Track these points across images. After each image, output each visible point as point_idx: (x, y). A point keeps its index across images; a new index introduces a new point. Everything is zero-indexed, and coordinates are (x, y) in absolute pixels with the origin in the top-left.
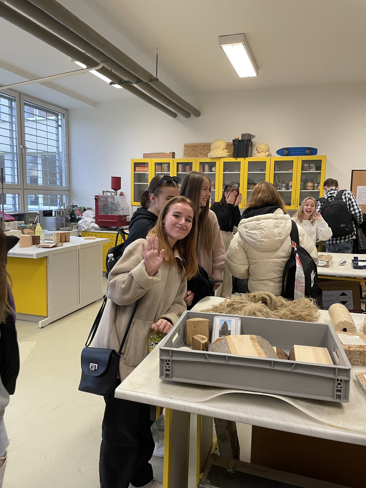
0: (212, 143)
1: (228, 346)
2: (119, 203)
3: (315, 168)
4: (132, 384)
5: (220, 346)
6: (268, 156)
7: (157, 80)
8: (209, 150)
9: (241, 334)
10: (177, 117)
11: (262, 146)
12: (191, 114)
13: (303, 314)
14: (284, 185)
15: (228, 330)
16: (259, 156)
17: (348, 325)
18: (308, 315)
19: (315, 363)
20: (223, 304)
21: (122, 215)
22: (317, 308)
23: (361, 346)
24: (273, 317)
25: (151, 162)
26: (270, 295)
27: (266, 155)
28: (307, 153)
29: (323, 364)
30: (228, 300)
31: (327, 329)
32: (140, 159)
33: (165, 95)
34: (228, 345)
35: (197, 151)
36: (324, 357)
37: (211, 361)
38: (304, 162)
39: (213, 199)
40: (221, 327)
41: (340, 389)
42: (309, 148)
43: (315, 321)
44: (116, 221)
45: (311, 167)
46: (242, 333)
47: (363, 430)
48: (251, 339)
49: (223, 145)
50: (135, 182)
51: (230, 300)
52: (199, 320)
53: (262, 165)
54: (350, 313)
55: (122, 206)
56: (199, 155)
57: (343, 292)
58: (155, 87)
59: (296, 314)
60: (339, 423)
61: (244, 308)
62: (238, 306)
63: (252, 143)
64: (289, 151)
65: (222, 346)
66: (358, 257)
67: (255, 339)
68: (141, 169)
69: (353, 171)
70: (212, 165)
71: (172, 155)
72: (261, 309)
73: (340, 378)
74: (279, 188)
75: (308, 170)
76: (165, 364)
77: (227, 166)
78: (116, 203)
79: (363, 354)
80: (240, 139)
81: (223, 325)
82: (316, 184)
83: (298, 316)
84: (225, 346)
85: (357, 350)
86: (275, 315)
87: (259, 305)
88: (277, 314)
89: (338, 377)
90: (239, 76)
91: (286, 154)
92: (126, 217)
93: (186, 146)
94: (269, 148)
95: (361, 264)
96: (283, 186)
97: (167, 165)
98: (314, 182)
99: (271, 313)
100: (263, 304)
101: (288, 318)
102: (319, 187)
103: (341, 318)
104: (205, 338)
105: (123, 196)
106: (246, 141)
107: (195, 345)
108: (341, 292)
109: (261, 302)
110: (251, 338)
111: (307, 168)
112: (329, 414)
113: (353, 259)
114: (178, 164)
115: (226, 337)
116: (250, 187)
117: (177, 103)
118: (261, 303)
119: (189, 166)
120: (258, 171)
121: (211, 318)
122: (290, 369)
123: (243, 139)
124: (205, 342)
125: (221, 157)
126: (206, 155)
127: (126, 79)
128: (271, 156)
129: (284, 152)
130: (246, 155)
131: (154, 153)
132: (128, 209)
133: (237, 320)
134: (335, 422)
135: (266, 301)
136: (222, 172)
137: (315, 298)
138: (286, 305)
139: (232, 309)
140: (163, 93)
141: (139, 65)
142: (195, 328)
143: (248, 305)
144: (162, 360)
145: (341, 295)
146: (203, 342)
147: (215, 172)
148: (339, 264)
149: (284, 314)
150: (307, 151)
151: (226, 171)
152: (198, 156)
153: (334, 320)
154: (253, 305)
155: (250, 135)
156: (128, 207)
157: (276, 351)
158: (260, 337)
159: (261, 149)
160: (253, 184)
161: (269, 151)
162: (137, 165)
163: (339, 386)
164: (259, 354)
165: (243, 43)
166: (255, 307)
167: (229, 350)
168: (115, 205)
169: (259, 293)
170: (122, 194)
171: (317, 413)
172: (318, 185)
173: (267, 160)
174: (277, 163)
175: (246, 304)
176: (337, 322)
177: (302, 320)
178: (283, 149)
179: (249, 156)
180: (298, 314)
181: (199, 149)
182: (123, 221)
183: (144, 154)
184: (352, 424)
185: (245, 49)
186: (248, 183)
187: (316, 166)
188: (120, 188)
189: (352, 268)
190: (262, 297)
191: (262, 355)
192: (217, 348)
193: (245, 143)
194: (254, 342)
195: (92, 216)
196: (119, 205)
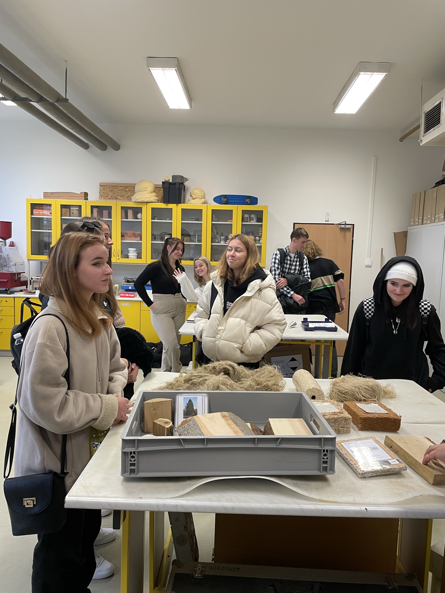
0: (136, 184)
1: (198, 428)
2: (9, 256)
3: (256, 219)
4: (86, 488)
5: (189, 429)
6: (205, 203)
7: (66, 100)
8: (133, 192)
9: (209, 413)
10: (88, 149)
11: (197, 191)
12: (108, 146)
13: (270, 384)
14: (223, 237)
15: (194, 409)
16: (194, 203)
17: (317, 391)
18: (274, 385)
19: (294, 435)
20: (179, 379)
21: (15, 272)
22: (282, 377)
23: (334, 412)
24: (239, 389)
25: (56, 204)
26: (232, 365)
27: (202, 202)
28: (247, 202)
29: (303, 435)
30: (184, 375)
31: (300, 398)
32: (40, 199)
33: (76, 120)
34: (199, 426)
35: (116, 193)
36: (302, 429)
37: (187, 446)
38: (244, 212)
39: (139, 252)
40: (185, 407)
41: (327, 460)
42: (249, 197)
43: (281, 390)
44: (6, 280)
45: (252, 218)
46: (210, 411)
47: (353, 501)
48: (222, 417)
49: (151, 188)
50: (32, 229)
51: (186, 374)
52: (159, 401)
53: (197, 214)
54: (315, 379)
55: (14, 259)
56: (119, 197)
57: (293, 358)
58: (63, 109)
59: (263, 384)
60: (329, 497)
61: (207, 382)
62: (199, 381)
63: (185, 186)
64: (227, 199)
65: (192, 428)
66: (307, 318)
67: (228, 417)
68: (40, 213)
69: (294, 224)
70: (137, 211)
71: (84, 196)
72: (224, 382)
73: (326, 448)
74: (218, 241)
75: (248, 221)
76: (129, 457)
77: (156, 213)
78: (5, 256)
79: (338, 421)
80: (171, 181)
81: (187, 404)
82: (257, 237)
83: (264, 386)
84: (195, 429)
85: (332, 418)
86: (240, 388)
87: (222, 377)
88: (242, 386)
89: (323, 448)
90: (169, 107)
91: (224, 201)
92: (20, 275)
93: (102, 186)
94: (205, 194)
95: (312, 325)
96: (222, 239)
97: (78, 209)
98: (256, 236)
99: (236, 385)
100: (227, 376)
101: (254, 389)
102: (261, 241)
103: (309, 385)
104: (169, 422)
105: (14, 246)
106: (179, 184)
107: (158, 430)
108: (291, 357)
109: (223, 373)
110: (222, 415)
111: (248, 219)
112: (317, 489)
113: (303, 321)
114: (92, 207)
115: (194, 417)
116: (185, 239)
117: (91, 131)
118: (223, 375)
119: (107, 211)
120: (193, 221)
121: (173, 397)
122: (275, 445)
123: (175, 182)
124: (170, 427)
125: (149, 201)
126: (129, 199)
127: (23, 95)
128: (207, 203)
129: (222, 200)
130: (178, 200)
131: (59, 193)
132: (23, 264)
133: (203, 397)
134: (325, 497)
135: (229, 372)
136: (150, 220)
137: (279, 365)
138: (249, 375)
139: (191, 384)
140: (73, 117)
141: (43, 80)
142: (155, 410)
143: (209, 379)
144: (124, 454)
145: (291, 361)
146: (168, 426)
147: (142, 219)
148: (290, 326)
149: (250, 385)
150: (247, 200)
151: (155, 218)
152: (119, 199)
153: (301, 388)
154: (216, 378)
155: (182, 177)
156: (23, 261)
157: (250, 428)
158: (231, 413)
159: (195, 194)
160: (187, 236)
161: (205, 198)
162: (34, 206)
163: (325, 457)
164: (235, 432)
165: (176, 69)
166: (218, 380)
167: (201, 432)
168: (4, 259)
169: (219, 364)
170: (12, 245)
171: (306, 490)
172: (260, 239)
173: (203, 207)
174: (214, 212)
175: (206, 378)
176: (305, 389)
177: (269, 390)
178: (220, 196)
179: (182, 202)
180: (264, 384)
181: (119, 190)
182: (16, 281)
183: (44, 192)
184: (342, 497)
185: (178, 76)
186: (183, 234)
187: (257, 218)
188: (10, 236)
189: (303, 331)
190: (223, 368)
191: (239, 434)
192: (186, 432)
193: (177, 186)
194: (227, 420)
196: (9, 258)
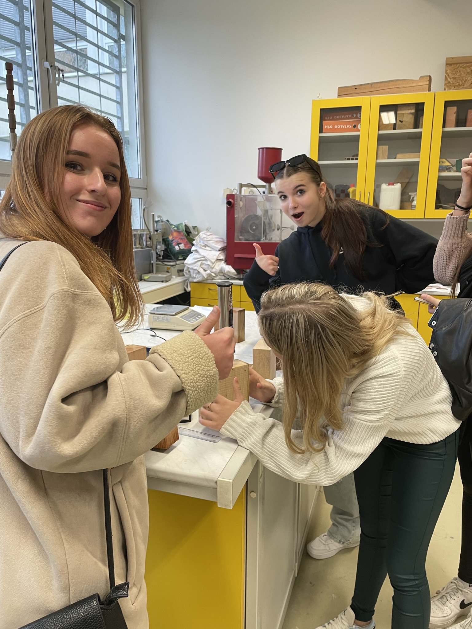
25: (371, 104)
50: (319, 159)
68: (336, 127)
71: (428, 83)
93: (451, 65)
97: (413, 111)
114: (447, 104)
131: (372, 84)
162: (326, 114)
183: (339, 88)
195: (216, 246)
